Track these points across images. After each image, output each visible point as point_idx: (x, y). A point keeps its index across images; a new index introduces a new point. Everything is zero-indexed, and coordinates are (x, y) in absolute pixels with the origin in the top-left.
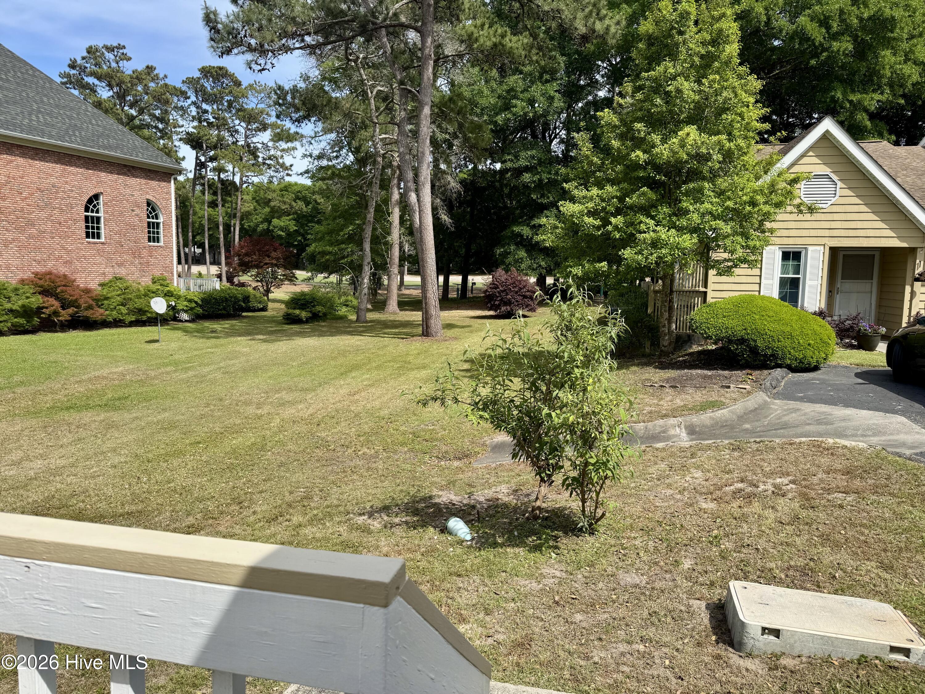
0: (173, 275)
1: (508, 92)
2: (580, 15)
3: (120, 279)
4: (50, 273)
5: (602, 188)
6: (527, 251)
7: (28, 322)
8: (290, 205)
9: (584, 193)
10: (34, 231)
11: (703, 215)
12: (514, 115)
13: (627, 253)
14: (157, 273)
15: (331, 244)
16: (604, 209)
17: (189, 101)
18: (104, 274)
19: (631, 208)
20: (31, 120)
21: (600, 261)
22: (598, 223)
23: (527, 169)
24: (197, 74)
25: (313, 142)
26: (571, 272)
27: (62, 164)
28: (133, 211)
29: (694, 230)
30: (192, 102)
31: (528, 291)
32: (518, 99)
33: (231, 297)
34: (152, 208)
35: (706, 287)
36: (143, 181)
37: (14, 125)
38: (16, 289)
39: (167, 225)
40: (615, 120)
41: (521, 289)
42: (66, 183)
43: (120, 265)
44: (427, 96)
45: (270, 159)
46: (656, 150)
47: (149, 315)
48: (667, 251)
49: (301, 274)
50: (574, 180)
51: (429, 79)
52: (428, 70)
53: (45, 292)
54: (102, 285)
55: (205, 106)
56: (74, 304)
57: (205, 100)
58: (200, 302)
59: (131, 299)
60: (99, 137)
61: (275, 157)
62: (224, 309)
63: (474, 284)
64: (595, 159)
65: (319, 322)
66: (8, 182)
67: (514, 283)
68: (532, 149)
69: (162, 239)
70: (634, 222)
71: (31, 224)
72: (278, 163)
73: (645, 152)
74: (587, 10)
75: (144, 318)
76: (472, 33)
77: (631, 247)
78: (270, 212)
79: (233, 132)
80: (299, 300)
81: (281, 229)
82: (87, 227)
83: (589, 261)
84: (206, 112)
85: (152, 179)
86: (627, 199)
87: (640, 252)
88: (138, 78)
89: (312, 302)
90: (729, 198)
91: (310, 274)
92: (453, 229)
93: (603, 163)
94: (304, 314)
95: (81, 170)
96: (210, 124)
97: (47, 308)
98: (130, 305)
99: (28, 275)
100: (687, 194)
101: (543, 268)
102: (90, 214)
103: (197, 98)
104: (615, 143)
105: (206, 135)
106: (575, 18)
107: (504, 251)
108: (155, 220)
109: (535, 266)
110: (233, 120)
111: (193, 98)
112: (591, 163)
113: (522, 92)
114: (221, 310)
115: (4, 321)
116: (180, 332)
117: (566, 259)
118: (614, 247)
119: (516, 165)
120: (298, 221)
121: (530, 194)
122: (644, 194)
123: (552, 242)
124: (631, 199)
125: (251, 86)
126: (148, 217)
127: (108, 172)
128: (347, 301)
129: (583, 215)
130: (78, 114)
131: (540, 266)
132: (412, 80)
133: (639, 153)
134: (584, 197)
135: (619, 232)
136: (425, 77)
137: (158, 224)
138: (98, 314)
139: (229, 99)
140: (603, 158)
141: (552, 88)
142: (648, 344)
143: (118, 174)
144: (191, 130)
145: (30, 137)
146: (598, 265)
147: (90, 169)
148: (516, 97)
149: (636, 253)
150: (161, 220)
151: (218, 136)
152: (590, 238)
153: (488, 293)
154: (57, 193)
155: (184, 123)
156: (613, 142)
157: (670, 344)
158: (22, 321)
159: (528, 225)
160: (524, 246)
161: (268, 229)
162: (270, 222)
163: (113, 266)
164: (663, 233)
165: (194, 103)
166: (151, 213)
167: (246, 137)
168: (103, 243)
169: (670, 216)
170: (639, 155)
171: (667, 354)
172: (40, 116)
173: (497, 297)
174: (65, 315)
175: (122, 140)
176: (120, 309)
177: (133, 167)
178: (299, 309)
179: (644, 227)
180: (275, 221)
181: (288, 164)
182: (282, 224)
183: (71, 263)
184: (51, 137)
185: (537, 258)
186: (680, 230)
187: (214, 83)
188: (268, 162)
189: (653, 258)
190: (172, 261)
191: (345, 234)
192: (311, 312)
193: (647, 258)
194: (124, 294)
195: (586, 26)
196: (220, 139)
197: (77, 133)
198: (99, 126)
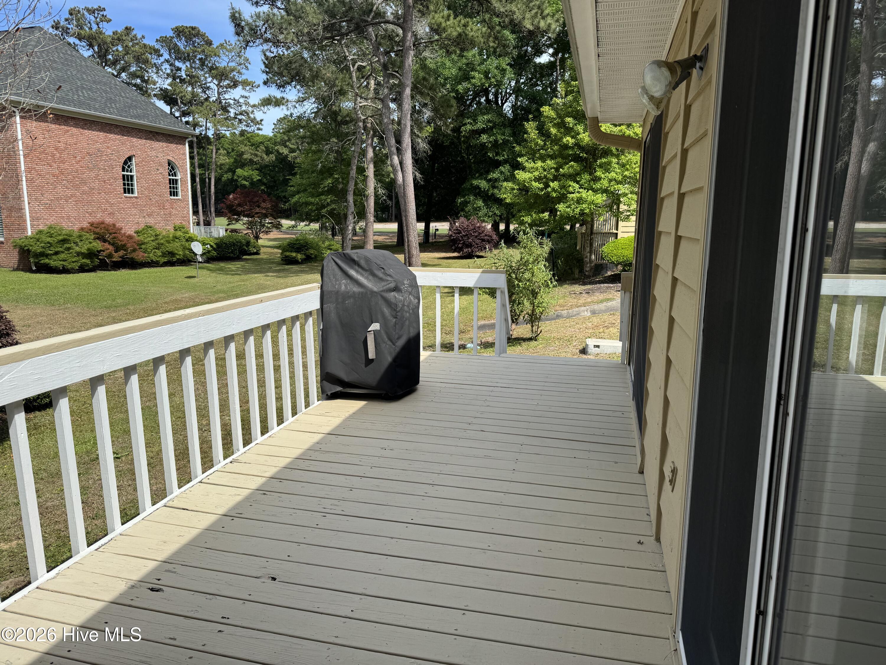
0: (189, 224)
1: (467, 64)
2: (528, 15)
3: (151, 227)
4: (103, 223)
5: (544, 161)
6: (484, 201)
7: (92, 262)
8: (261, 157)
9: (532, 165)
10: (85, 188)
11: (610, 181)
12: (474, 85)
13: (561, 207)
14: (178, 223)
15: (313, 196)
16: (545, 177)
17: (162, 59)
18: (138, 223)
19: (564, 175)
20: (79, 96)
21: (543, 212)
22: (541, 186)
23: (483, 131)
24: (171, 34)
25: (297, 106)
26: (523, 220)
27: (104, 132)
28: (158, 170)
29: (605, 191)
30: (165, 60)
31: (486, 235)
32: (476, 71)
33: (237, 242)
34: (172, 167)
35: (617, 230)
36: (165, 144)
37: (68, 100)
38: (80, 236)
39: (184, 182)
40: (552, 114)
41: (480, 233)
42: (108, 147)
43: (149, 215)
44: (408, 79)
45: (241, 114)
46: (581, 136)
47: (178, 257)
48: (586, 205)
49: (286, 223)
50: (525, 155)
51: (409, 65)
52: (408, 58)
53: (101, 238)
54: (137, 232)
55: (178, 64)
56: (123, 247)
57: (178, 58)
58: (215, 246)
59: (162, 244)
60: (130, 107)
61: (246, 112)
62: (232, 252)
63: (437, 230)
64: (540, 141)
65: (311, 263)
66: (66, 148)
67: (474, 229)
68: (488, 113)
69: (180, 193)
70: (565, 186)
71: (84, 182)
72: (249, 117)
73: (572, 137)
74: (534, 12)
75: (175, 259)
76: (441, 23)
77: (564, 203)
78: (234, 162)
79: (206, 89)
80: (295, 244)
81: (245, 179)
82: (124, 184)
83: (535, 212)
84: (179, 69)
85: (171, 143)
86: (561, 170)
87: (569, 207)
88: (118, 39)
89: (305, 246)
90: (627, 170)
91: (293, 223)
92: (422, 183)
93: (545, 144)
94: (299, 256)
95: (118, 137)
96: (182, 81)
97: (104, 251)
98: (163, 249)
99: (85, 225)
100: (601, 166)
101: (497, 216)
102: (125, 173)
103: (170, 55)
104: (553, 131)
105: (182, 92)
106: (524, 18)
107: (465, 200)
108: (174, 178)
109: (491, 214)
110: (206, 78)
111: (166, 56)
112: (536, 144)
113: (479, 65)
114: (229, 253)
115: (76, 261)
116: (205, 270)
117: (519, 211)
118: (553, 202)
119: (475, 128)
120: (261, 171)
121: (486, 153)
122: (572, 166)
123: (511, 199)
124: (563, 169)
125: (222, 45)
126: (169, 175)
127: (139, 138)
128: (330, 245)
129: (532, 181)
130: (110, 88)
131: (495, 213)
132: (393, 64)
133: (569, 138)
134: (532, 168)
135: (555, 193)
136: (407, 64)
137: (177, 180)
138: (140, 256)
139: (200, 57)
140: (545, 140)
141: (504, 62)
142: (577, 271)
143: (146, 139)
144: (166, 86)
145: (81, 110)
146: (541, 215)
147: (125, 136)
148: (473, 70)
149: (566, 207)
150: (179, 177)
151: (193, 93)
152: (537, 196)
153: (452, 238)
154: (101, 156)
155: (160, 80)
156: (552, 129)
157: (590, 270)
158: (88, 261)
159: (485, 179)
160: (482, 197)
161: (232, 179)
162: (234, 172)
163: (144, 217)
164: (584, 194)
165: (167, 61)
166: (171, 171)
167: (219, 94)
168: (136, 198)
169: (589, 181)
170: (569, 140)
171: (589, 277)
172: (84, 91)
173: (460, 241)
174: (116, 257)
175: (146, 109)
176: (155, 252)
177: (157, 133)
178: (296, 252)
179: (572, 189)
180: (239, 171)
181: (258, 119)
182: (246, 174)
183: (113, 214)
184: (96, 110)
185: (491, 207)
186: (595, 191)
187: (187, 42)
188: (240, 117)
189: (578, 211)
190: (189, 211)
191: (325, 187)
192: (305, 254)
193: (573, 211)
194: (156, 239)
195: (533, 24)
196: (194, 95)
197: (113, 106)
198: (128, 98)
